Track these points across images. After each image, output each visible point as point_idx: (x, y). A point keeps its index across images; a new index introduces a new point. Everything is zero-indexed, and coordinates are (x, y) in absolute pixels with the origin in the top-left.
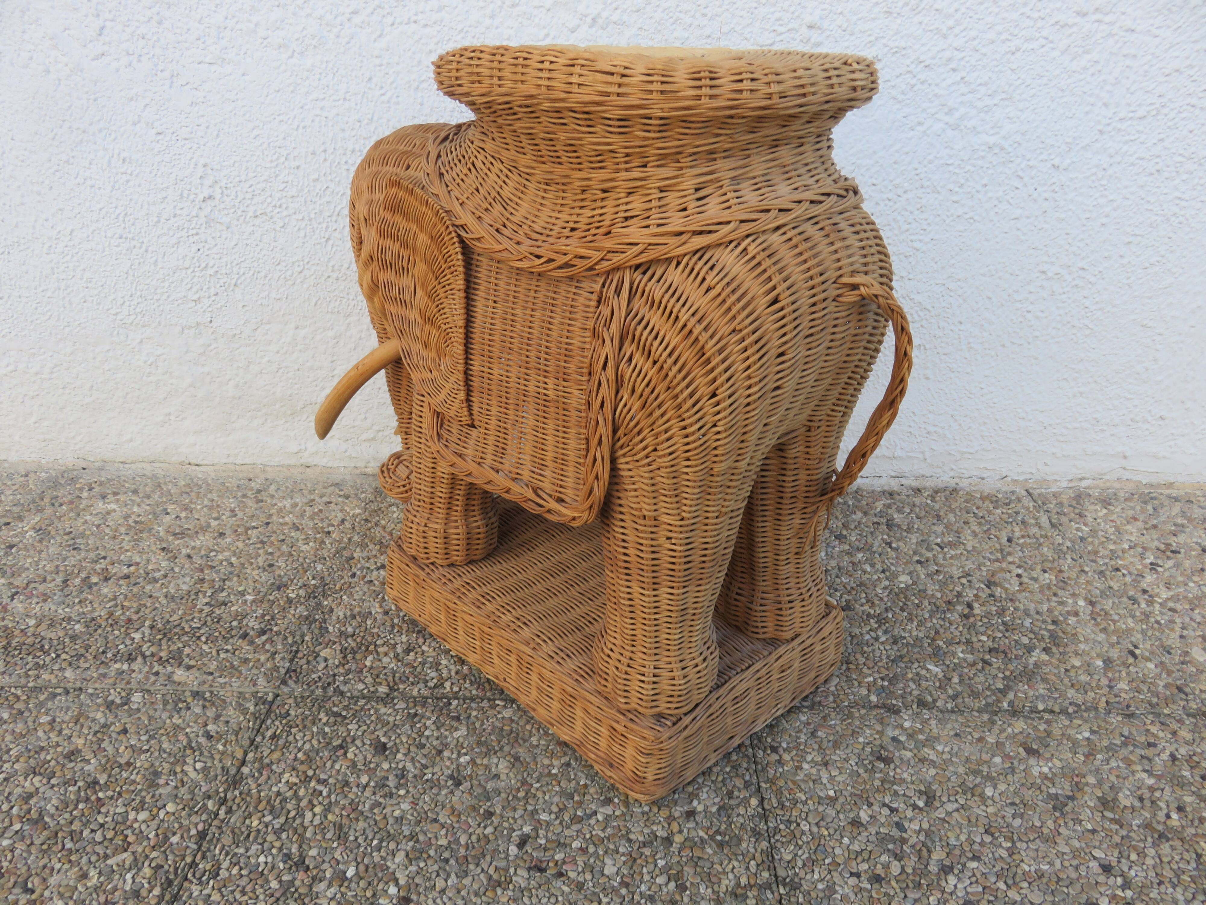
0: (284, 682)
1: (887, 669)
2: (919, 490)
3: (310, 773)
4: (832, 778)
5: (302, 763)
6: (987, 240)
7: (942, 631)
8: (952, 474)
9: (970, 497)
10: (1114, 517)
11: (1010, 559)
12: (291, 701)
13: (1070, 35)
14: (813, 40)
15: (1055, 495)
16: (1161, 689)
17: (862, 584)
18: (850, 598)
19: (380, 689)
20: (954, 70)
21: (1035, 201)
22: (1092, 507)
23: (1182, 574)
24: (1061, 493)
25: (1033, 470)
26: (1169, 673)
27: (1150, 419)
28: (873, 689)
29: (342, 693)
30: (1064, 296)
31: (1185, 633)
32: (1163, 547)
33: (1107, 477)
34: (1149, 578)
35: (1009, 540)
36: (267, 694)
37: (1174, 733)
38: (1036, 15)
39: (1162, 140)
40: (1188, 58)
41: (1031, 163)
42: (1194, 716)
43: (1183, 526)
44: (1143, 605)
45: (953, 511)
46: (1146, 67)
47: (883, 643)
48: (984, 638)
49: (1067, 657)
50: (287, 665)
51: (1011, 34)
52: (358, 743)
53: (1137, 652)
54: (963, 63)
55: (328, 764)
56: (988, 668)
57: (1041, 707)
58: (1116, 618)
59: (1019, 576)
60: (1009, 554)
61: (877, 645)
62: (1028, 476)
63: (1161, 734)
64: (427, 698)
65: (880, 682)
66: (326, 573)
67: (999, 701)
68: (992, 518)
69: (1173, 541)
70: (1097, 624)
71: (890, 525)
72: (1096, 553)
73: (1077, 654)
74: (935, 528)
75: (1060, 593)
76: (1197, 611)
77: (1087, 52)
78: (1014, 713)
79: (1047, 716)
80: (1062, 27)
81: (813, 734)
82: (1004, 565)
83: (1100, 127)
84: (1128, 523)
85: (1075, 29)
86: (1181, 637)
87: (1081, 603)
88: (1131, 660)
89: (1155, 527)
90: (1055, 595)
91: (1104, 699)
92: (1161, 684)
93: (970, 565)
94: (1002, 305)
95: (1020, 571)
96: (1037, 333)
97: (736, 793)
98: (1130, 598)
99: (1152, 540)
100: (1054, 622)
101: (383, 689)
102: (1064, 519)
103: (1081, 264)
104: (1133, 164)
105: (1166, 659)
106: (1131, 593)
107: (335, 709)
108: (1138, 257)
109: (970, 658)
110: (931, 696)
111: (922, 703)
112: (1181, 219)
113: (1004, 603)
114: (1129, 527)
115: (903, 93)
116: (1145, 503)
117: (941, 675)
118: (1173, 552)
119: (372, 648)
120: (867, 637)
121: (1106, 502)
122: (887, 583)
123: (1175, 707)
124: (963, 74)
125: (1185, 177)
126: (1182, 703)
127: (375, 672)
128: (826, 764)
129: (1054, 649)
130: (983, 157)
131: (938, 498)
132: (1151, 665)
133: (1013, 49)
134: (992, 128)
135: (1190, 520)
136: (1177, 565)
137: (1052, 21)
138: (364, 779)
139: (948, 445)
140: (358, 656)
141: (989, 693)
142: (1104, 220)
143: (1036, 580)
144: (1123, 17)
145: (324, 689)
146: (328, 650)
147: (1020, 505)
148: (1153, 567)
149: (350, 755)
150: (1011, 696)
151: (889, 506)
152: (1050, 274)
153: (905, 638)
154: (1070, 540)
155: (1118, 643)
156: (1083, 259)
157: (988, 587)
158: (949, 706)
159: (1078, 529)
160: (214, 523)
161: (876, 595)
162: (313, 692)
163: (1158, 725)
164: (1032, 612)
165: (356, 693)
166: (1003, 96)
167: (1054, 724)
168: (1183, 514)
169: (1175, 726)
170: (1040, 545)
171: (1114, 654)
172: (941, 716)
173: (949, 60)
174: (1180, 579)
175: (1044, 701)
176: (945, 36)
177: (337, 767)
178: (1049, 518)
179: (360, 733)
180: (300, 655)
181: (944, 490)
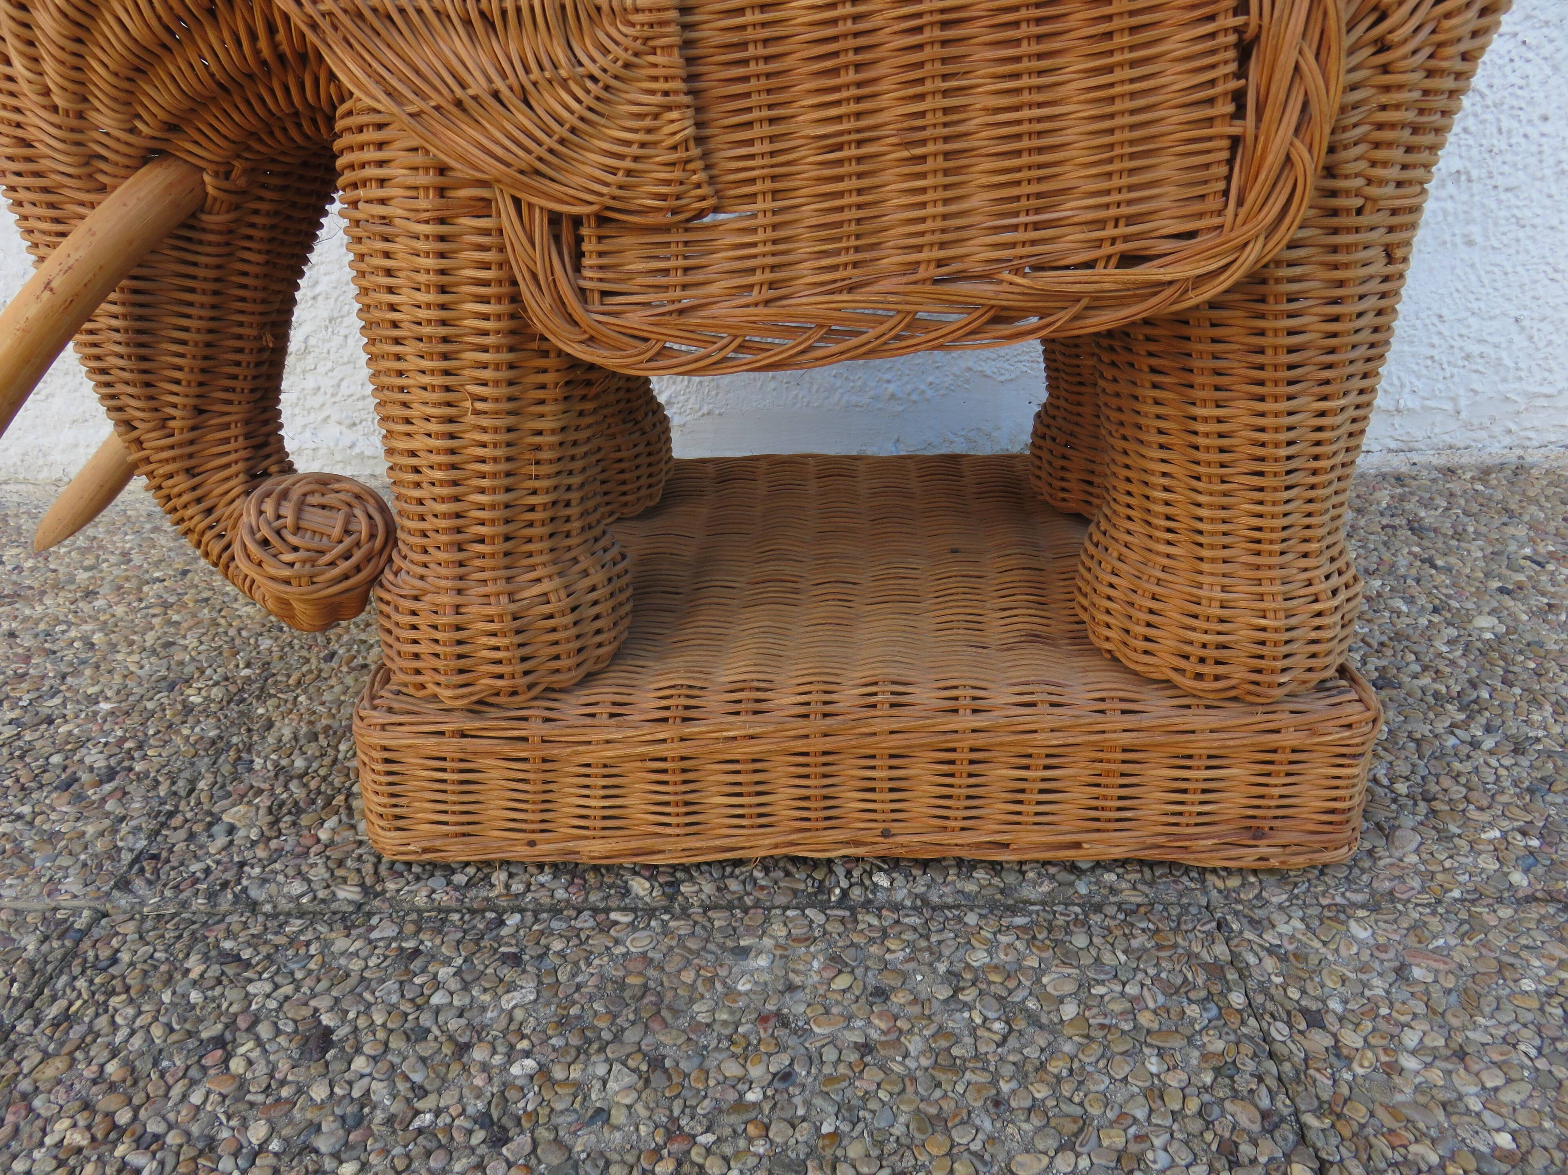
0: (123, 884)
1: (1525, 809)
2: (1452, 471)
3: (123, 1117)
4: (1490, 1095)
5: (112, 1087)
8: (1507, 441)
9: (1556, 478)
12: (129, 928)
17: (1398, 636)
18: (1384, 663)
19: (341, 894)
28: (1509, 857)
29: (254, 906)
36: (76, 912)
45: (1533, 501)
47: (1491, 753)
50: (142, 843)
52: (264, 1030)
55: (176, 1092)
61: (1479, 757)
64: (449, 911)
65: (1519, 840)
66: (276, 654)
71: (1416, 528)
74: (1510, 530)
81: (1401, 972)
97: (1245, 1149)
101: (348, 893)
107: (227, 945)
119: (339, 799)
122: (1453, 632)
127: (336, 854)
128: (1461, 1055)
131: (1493, 481)
138: (257, 1132)
139: (1504, 380)
140: (305, 820)
145: (211, 896)
146: (242, 809)
149: (237, 1065)
151: (1402, 499)
153: (1538, 740)
160: (82, 576)
161: (1439, 655)
162: (184, 905)
165: (284, 905)
177: (196, 1098)
179: (272, 1004)
180: (177, 821)
181: (1502, 467)
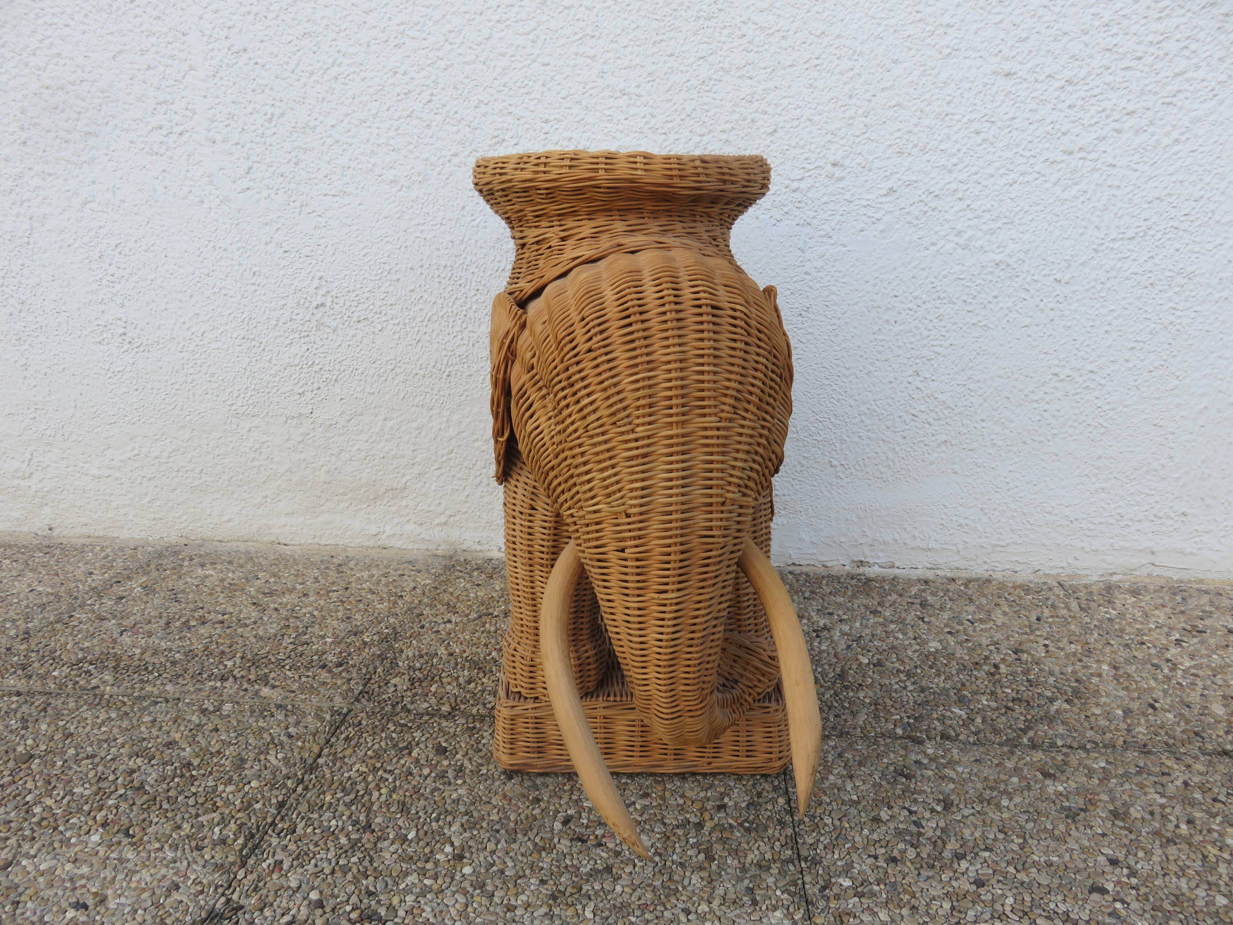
0: (357, 700)
1: (914, 710)
2: (954, 580)
3: (378, 765)
4: (855, 787)
5: (371, 758)
6: (1001, 345)
7: (968, 684)
8: (986, 567)
9: (1002, 586)
10: (1143, 604)
11: (1038, 633)
12: (363, 714)
13: (1059, 170)
14: (836, 175)
15: (1086, 587)
16: (1178, 733)
17: (893, 647)
18: (882, 657)
19: (443, 708)
20: (960, 199)
21: (1042, 311)
22: (1122, 596)
23: (1206, 649)
24: (1091, 585)
25: (1064, 564)
26: (1187, 722)
27: (1172, 515)
28: (898, 724)
29: (409, 711)
30: (1077, 397)
31: (1206, 692)
32: (1189, 628)
33: (1138, 573)
34: (1174, 651)
35: (1038, 619)
36: (342, 708)
37: (1189, 766)
38: (1028, 154)
39: (1152, 257)
40: (1166, 188)
41: (1035, 278)
42: (1210, 755)
43: (1211, 612)
44: (1166, 671)
45: (985, 596)
46: (1130, 196)
47: (910, 691)
48: (1009, 691)
49: (1088, 706)
50: (361, 688)
51: (1008, 169)
52: (422, 746)
53: (1157, 705)
54: (968, 193)
55: (395, 760)
56: (1010, 712)
57: (1060, 743)
58: (1139, 679)
59: (1046, 646)
60: (1038, 629)
61: (904, 692)
62: (1060, 571)
63: (1175, 766)
64: (485, 716)
65: (906, 720)
66: (398, 625)
67: (1019, 737)
68: (1022, 602)
69: (1200, 625)
70: (1119, 683)
71: (923, 604)
72: (1122, 630)
73: (1097, 705)
74: (967, 608)
75: (1084, 659)
76: (1219, 676)
77: (1076, 184)
78: (1034, 746)
79: (1064, 750)
80: (1052, 163)
81: (840, 755)
82: (1032, 637)
83: (1095, 247)
84: (1156, 608)
85: (1063, 165)
86: (1202, 695)
87: (1105, 667)
88: (1150, 711)
89: (1182, 612)
90: (1080, 660)
91: (1122, 739)
92: (1179, 729)
93: (998, 636)
94: (1020, 405)
95: (1047, 642)
96: (1055, 431)
97: (765, 794)
98: (1153, 665)
99: (1179, 622)
100: (1077, 681)
101: (445, 708)
102: (1093, 605)
103: (1090, 367)
104: (1128, 279)
105: (1186, 711)
106: (1155, 661)
107: (402, 722)
108: (1142, 361)
109: (993, 704)
110: (955, 731)
111: (945, 736)
112: (1178, 327)
113: (1029, 665)
114: (1157, 612)
115: (917, 218)
116: (1175, 594)
117: (965, 717)
118: (1198, 631)
119: (437, 678)
120: (896, 686)
121: (1135, 592)
122: (918, 647)
123: (1190, 747)
124: (969, 202)
125: (1177, 289)
126: (1198, 744)
127: (439, 696)
128: (851, 777)
129: (1076, 701)
130: (992, 273)
131: (971, 586)
132: (1170, 716)
133: (1011, 181)
134: (998, 247)
135: (1217, 608)
136: (1202, 642)
137: (1043, 159)
138: (426, 771)
139: (980, 537)
140: (424, 684)
141: (1010, 731)
142: (1107, 328)
143: (1062, 649)
144: (1104, 155)
145: (393, 706)
146: (398, 679)
147: (1050, 593)
148: (1178, 642)
149: (414, 754)
150: (1031, 733)
151: (924, 591)
152: (1062, 377)
153: (932, 688)
154: (1098, 620)
155: (1139, 698)
156: (1091, 363)
157: (1015, 653)
158: (971, 740)
159: (1106, 613)
160: (299, 587)
161: (907, 656)
162: (383, 708)
163: (1173, 759)
164: (1057, 673)
165: (421, 711)
166: (1006, 220)
167: (1072, 756)
168: (1212, 603)
169: (1190, 761)
170: (1069, 623)
171: (1135, 706)
172: (962, 746)
173: (956, 190)
174: (1204, 652)
175: (1062, 738)
176: (950, 172)
177: (402, 762)
178: (1079, 604)
179: (423, 739)
180: (372, 681)
181: (978, 580)
